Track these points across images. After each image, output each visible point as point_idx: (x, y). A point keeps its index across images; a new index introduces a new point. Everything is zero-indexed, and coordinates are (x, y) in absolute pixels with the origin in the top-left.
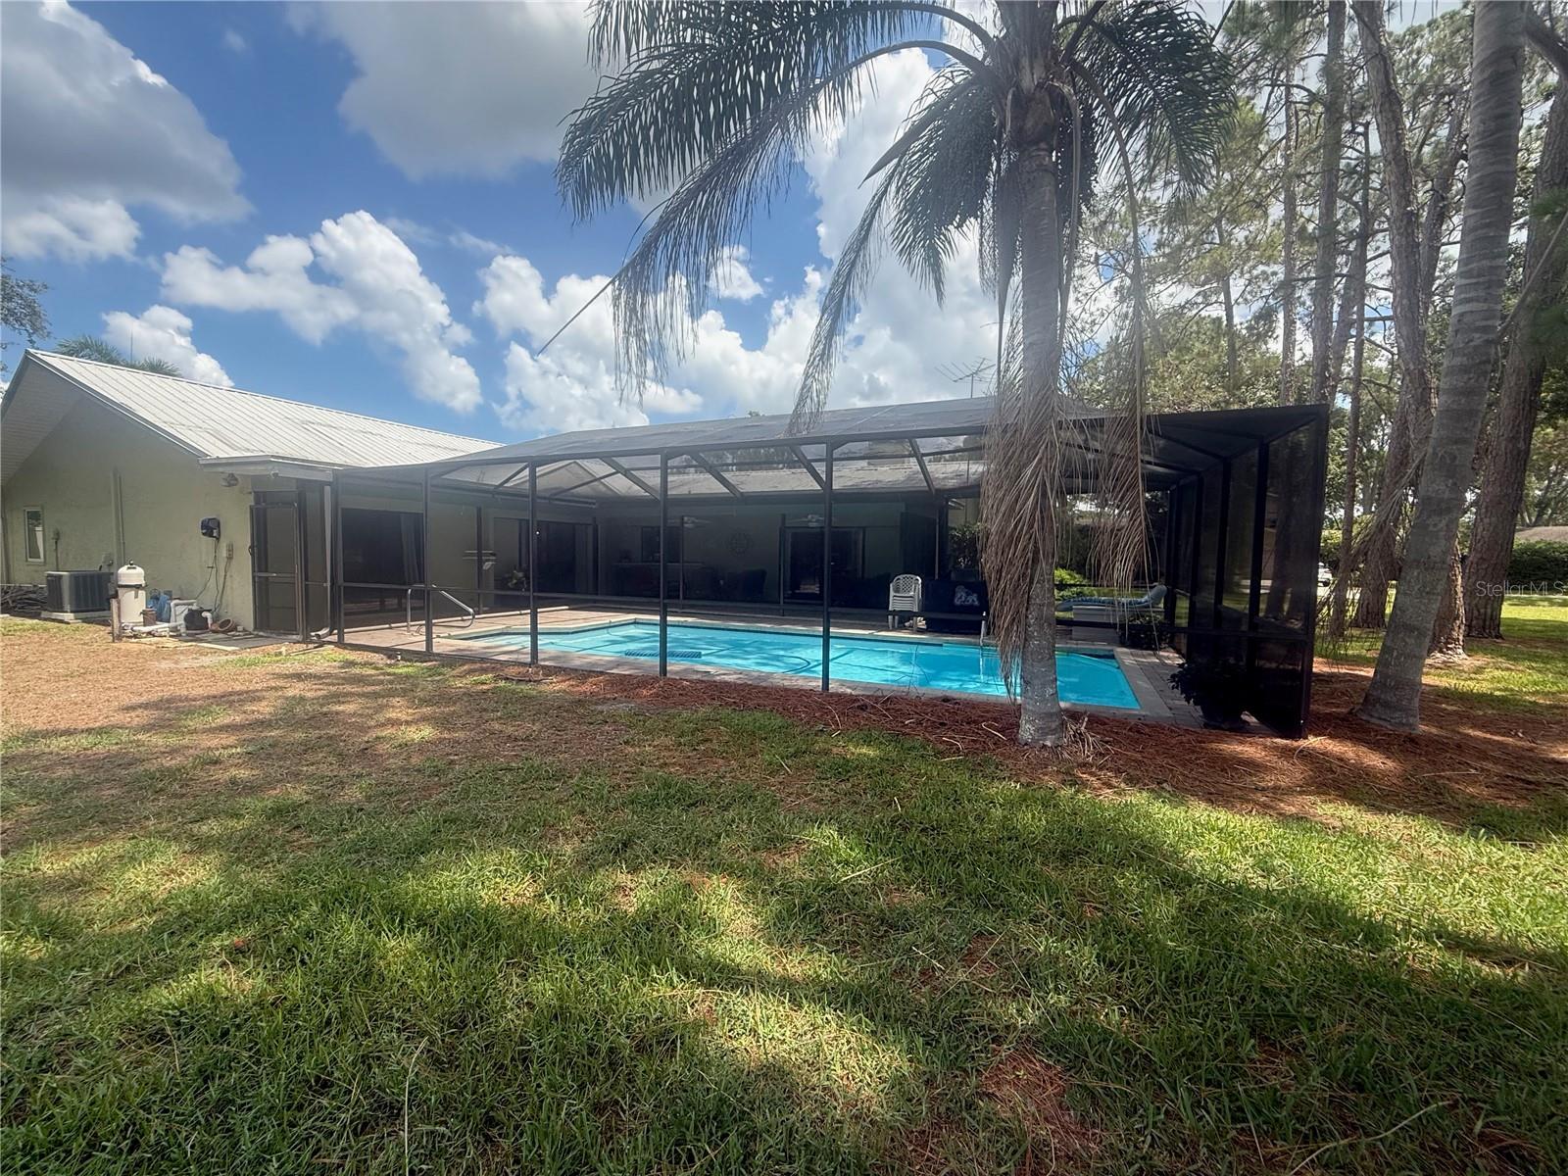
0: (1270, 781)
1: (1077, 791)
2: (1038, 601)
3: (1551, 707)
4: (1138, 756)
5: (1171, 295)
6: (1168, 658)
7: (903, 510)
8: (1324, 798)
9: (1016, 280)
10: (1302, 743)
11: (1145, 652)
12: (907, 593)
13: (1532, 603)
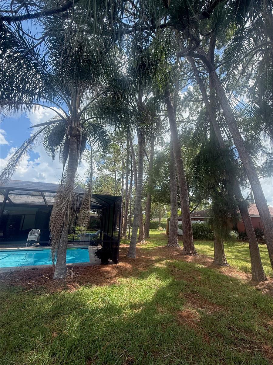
0: (110, 275)
1: (66, 291)
2: (63, 236)
3: (153, 250)
4: (84, 276)
5: (106, 172)
6: (99, 247)
7: (38, 210)
8: (119, 277)
9: (67, 162)
10: (118, 265)
11: (95, 246)
12: (34, 235)
13: (154, 231)
